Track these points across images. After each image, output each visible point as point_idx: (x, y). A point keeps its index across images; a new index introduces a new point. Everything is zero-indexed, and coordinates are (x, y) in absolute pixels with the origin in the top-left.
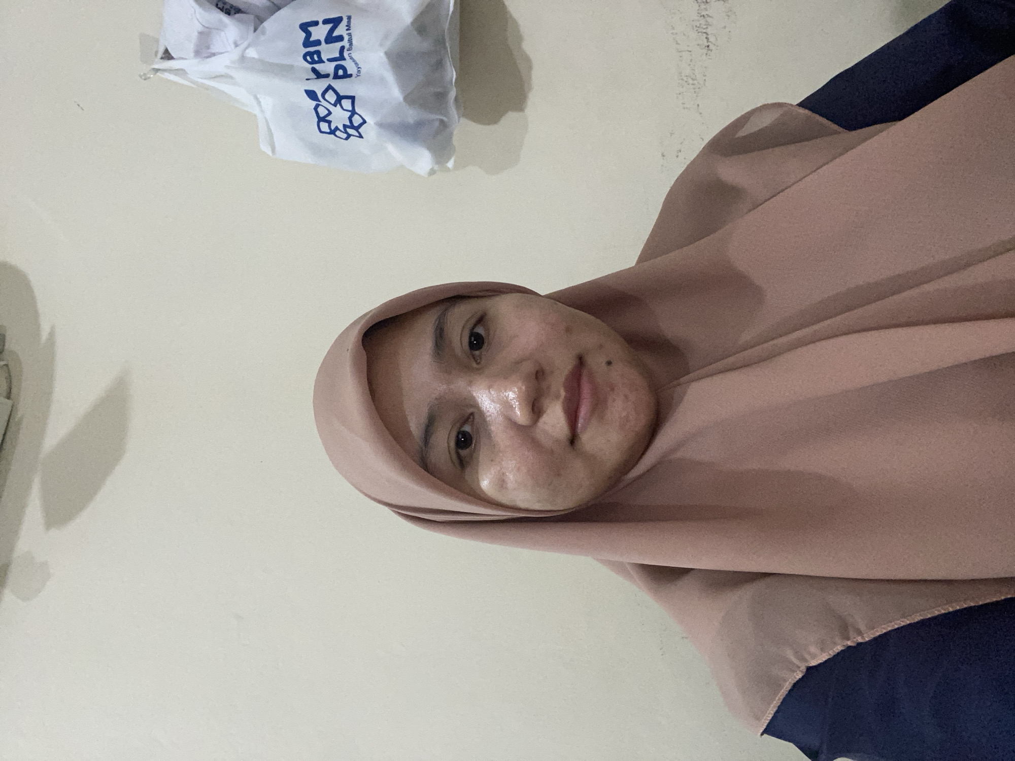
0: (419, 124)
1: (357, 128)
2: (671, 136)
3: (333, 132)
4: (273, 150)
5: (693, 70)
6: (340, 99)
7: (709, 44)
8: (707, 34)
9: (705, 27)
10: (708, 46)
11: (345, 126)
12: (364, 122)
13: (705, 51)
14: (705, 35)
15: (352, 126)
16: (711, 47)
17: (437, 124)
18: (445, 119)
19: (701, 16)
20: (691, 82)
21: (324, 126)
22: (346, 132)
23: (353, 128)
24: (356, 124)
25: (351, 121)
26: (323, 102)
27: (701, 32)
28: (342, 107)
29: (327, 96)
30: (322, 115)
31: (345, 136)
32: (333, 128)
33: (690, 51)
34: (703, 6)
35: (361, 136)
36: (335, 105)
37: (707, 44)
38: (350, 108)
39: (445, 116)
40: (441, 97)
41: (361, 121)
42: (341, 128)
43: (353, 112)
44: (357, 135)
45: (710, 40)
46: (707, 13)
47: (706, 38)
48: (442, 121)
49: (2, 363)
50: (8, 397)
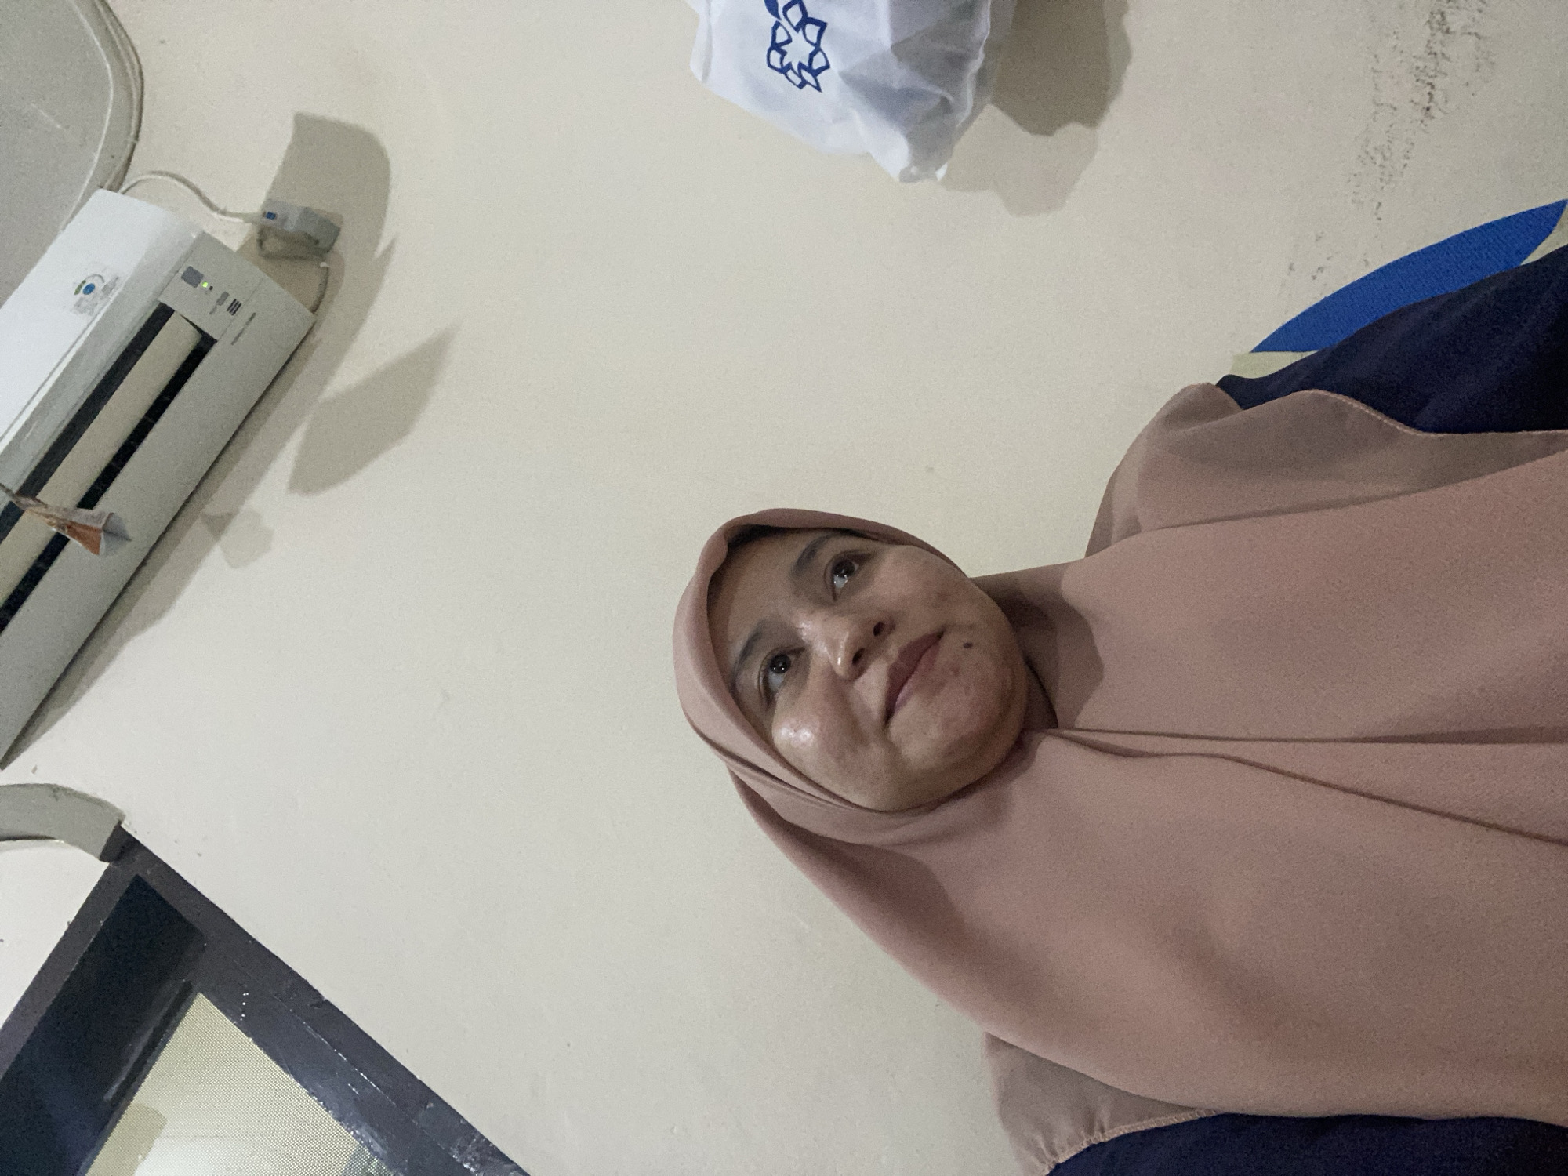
0: (908, 95)
1: (815, 73)
2: (1317, 240)
3: (784, 70)
4: (706, 75)
5: (1391, 142)
6: (806, 20)
7: (1432, 104)
8: (1433, 87)
9: (1432, 73)
10: (1428, 109)
11: (801, 66)
12: (827, 67)
13: (1419, 115)
14: (1428, 89)
15: (809, 69)
16: (1434, 112)
17: (935, 102)
18: (951, 98)
19: (1430, 54)
20: (1379, 160)
21: (775, 56)
22: (800, 76)
23: (810, 72)
24: (815, 67)
25: (811, 61)
26: (784, 22)
27: (1423, 81)
28: (804, 34)
29: (789, 13)
30: (779, 40)
31: (798, 81)
32: (785, 63)
33: (1395, 109)
34: (1439, 35)
35: (818, 88)
36: (797, 29)
37: (1427, 105)
38: (815, 40)
39: (953, 95)
40: (957, 62)
41: (824, 64)
42: (795, 66)
43: (817, 48)
44: (814, 83)
45: (1436, 98)
46: (1444, 50)
47: (1429, 93)
48: (944, 100)
49: (323, 264)
50: (314, 310)
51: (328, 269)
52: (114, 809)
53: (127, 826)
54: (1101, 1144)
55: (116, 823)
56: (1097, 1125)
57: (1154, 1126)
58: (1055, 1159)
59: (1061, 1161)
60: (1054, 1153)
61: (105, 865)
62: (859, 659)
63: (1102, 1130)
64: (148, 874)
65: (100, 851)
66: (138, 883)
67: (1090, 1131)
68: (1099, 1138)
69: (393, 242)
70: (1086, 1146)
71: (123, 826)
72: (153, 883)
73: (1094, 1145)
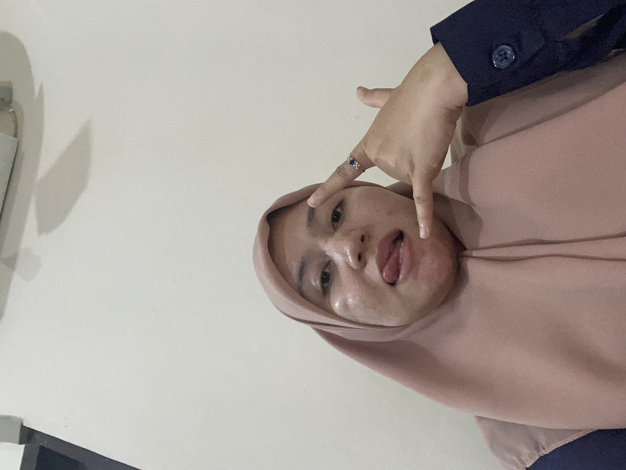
49: (11, 110)
50: (15, 136)
51: (14, 112)
52: (16, 418)
53: (26, 424)
54: (546, 455)
55: (20, 424)
56: (541, 447)
57: (568, 442)
58: (525, 466)
59: (528, 466)
60: (524, 463)
61: (23, 446)
62: (360, 258)
63: (544, 449)
64: (45, 443)
65: (18, 439)
66: (42, 449)
67: (538, 451)
68: (544, 452)
69: (42, 85)
70: (538, 458)
71: (24, 425)
72: (50, 447)
73: (542, 456)
